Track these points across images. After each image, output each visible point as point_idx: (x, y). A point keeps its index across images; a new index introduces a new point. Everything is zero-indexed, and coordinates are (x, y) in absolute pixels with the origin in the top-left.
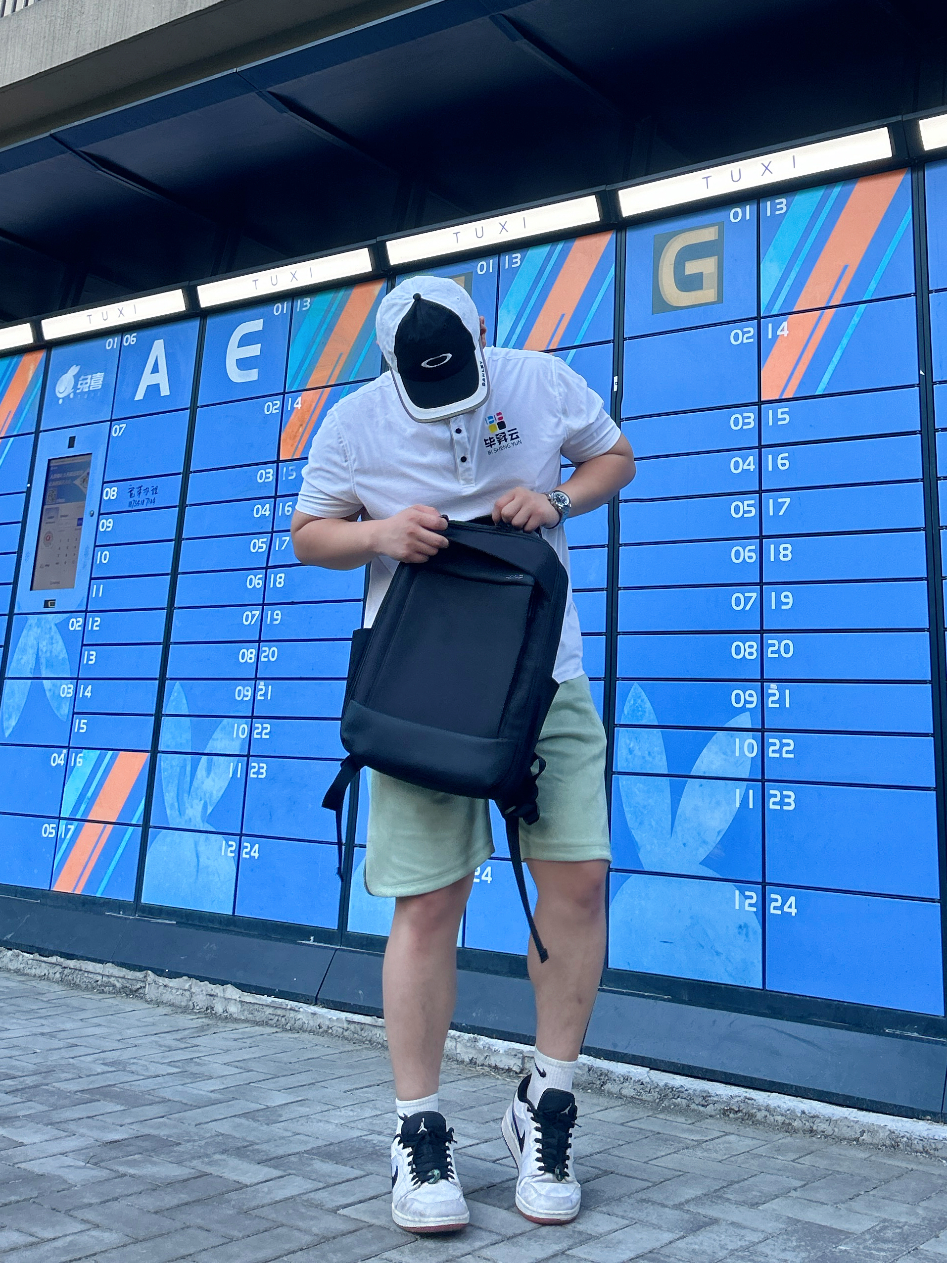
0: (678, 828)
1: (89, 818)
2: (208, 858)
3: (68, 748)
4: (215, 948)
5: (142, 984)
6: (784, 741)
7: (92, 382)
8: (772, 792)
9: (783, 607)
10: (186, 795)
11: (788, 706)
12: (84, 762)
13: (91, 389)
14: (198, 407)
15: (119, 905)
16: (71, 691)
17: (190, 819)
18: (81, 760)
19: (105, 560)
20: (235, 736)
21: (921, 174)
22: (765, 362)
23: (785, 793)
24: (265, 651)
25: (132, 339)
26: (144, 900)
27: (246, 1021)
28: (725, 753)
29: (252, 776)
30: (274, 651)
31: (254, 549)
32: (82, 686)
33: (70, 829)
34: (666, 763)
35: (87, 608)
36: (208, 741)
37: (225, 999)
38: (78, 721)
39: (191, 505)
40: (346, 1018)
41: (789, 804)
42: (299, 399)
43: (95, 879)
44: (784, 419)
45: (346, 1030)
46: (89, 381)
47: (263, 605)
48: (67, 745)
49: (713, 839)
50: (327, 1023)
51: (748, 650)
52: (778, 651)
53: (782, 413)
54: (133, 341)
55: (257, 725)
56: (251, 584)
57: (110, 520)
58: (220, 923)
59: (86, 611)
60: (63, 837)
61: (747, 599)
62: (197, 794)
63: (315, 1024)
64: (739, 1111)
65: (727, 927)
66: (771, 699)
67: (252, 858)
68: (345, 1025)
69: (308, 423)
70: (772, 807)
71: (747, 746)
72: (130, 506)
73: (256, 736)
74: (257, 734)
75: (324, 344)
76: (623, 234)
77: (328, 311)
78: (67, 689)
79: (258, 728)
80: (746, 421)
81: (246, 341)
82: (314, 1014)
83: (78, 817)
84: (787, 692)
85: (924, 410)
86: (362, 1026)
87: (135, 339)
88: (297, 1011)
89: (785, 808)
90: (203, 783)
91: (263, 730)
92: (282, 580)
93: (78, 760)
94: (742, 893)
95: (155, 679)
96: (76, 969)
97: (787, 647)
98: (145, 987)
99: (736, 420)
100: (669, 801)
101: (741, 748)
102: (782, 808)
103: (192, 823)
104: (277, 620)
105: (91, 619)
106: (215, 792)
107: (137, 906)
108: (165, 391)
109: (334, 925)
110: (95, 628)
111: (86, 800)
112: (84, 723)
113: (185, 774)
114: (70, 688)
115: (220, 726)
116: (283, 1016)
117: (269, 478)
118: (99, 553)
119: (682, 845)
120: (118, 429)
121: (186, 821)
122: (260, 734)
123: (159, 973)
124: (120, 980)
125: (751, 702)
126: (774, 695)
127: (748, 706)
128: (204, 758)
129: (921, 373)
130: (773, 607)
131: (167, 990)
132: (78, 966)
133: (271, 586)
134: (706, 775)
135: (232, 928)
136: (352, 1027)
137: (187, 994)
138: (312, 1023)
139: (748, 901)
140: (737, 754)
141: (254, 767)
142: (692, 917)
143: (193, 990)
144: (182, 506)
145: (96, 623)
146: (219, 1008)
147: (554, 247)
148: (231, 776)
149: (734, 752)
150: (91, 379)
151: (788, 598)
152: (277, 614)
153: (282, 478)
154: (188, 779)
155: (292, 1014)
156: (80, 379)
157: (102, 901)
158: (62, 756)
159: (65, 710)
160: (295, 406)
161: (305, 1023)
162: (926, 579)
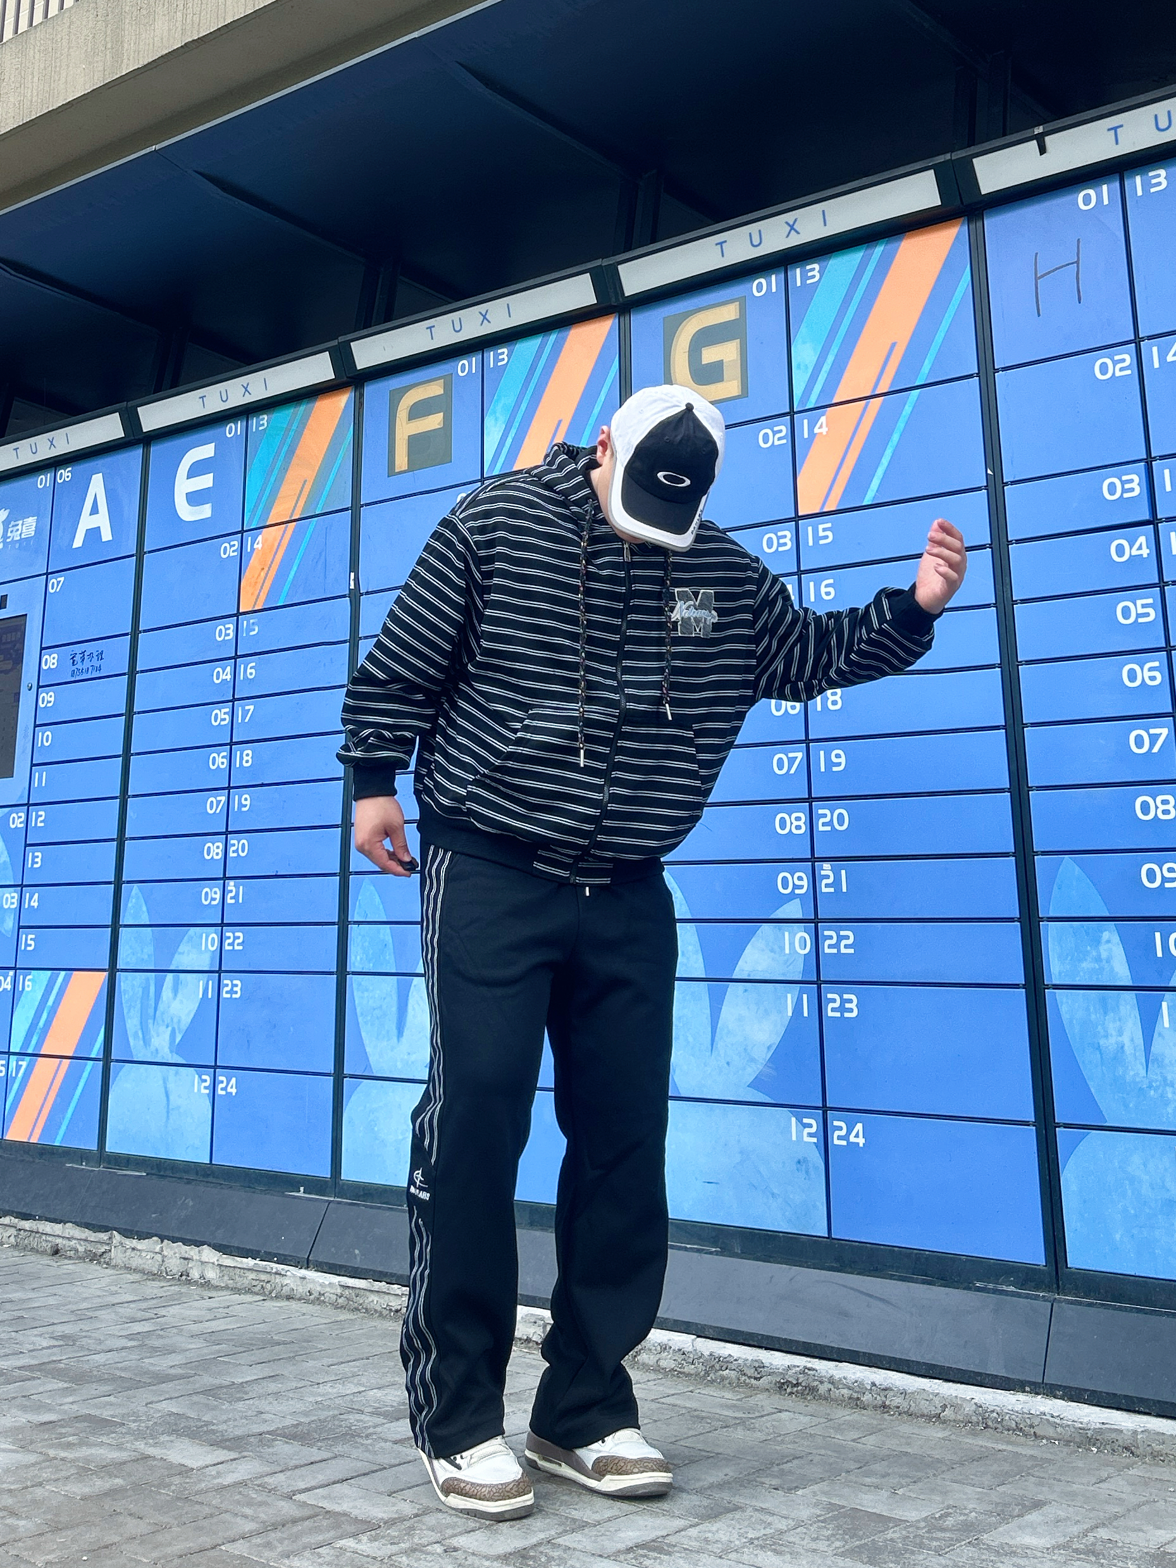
0: (720, 1044)
1: (41, 1053)
2: (179, 1096)
3: (15, 968)
4: (191, 1203)
5: (107, 1248)
6: (842, 933)
7: (24, 528)
8: (830, 996)
9: (835, 769)
10: (151, 1021)
11: (844, 890)
12: (33, 985)
13: (23, 536)
14: (145, 553)
15: (81, 1155)
16: (15, 900)
17: (157, 1050)
18: (30, 983)
19: (47, 741)
20: (203, 948)
21: (979, 224)
22: (800, 469)
23: (846, 996)
24: (234, 845)
25: (67, 474)
26: (109, 1148)
27: (227, 1288)
28: (772, 951)
29: (225, 995)
30: (243, 844)
31: (216, 721)
32: (28, 895)
33: (21, 1066)
34: (703, 966)
35: (29, 800)
36: (173, 955)
37: (201, 1262)
38: (24, 936)
39: (142, 672)
40: (339, 1282)
41: (851, 1010)
42: (260, 538)
43: (52, 1124)
44: (826, 537)
45: (340, 1297)
46: (19, 527)
47: (229, 788)
48: (14, 966)
49: (762, 1055)
50: (319, 1289)
51: (795, 823)
52: (830, 823)
53: (824, 530)
54: (68, 477)
55: (228, 934)
56: (213, 765)
57: (51, 693)
58: (197, 1173)
59: (28, 805)
60: (14, 1075)
61: (792, 761)
62: (163, 1021)
63: (305, 1291)
64: (797, 1383)
65: (784, 1163)
66: (825, 882)
67: (231, 1093)
68: (339, 1291)
69: (270, 566)
70: (830, 1014)
71: (798, 941)
72: (72, 676)
73: (227, 948)
74: (229, 944)
75: (285, 469)
76: (627, 318)
77: (288, 430)
78: (10, 898)
79: (229, 938)
80: (782, 541)
81: (196, 470)
82: (304, 1278)
83: (30, 1051)
84: (843, 872)
85: (994, 518)
86: (357, 1291)
87: (70, 474)
88: (283, 1275)
89: (847, 1015)
90: (169, 1007)
91: (235, 939)
92: (249, 758)
93: (27, 983)
94: (800, 1120)
95: (110, 883)
96: (32, 1231)
97: (841, 818)
98: (110, 1251)
99: (770, 539)
100: (708, 1011)
101: (792, 944)
102: (842, 1015)
103: (159, 1055)
104: (245, 806)
105: (34, 813)
106: (183, 1018)
107: (102, 1156)
108: (106, 535)
109: (326, 1173)
110: (39, 825)
111: (38, 1030)
112: (31, 939)
113: (148, 996)
114: (13, 898)
115: (186, 938)
116: (268, 1282)
117: (229, 635)
118: (40, 734)
119: (726, 1065)
120: (56, 583)
121: (152, 1053)
122: (232, 944)
123: (127, 1233)
124: (82, 1243)
125: (801, 887)
126: (828, 877)
127: (797, 892)
128: (170, 976)
129: (989, 472)
130: (823, 769)
131: (136, 1254)
132: (35, 1228)
133: (238, 766)
134: (751, 978)
135: (210, 1179)
136: (347, 1292)
137: (159, 1257)
138: (301, 1290)
139: (807, 1130)
140: (787, 951)
141: (227, 985)
142: (741, 1152)
143: (165, 1253)
144: (132, 673)
145: (40, 817)
146: (195, 1274)
147: (546, 338)
148: (201, 996)
149: (782, 948)
150: (22, 525)
151: (839, 757)
152: (246, 799)
153: (243, 634)
154: (153, 1000)
155: (278, 1279)
156: (10, 526)
157: (60, 1149)
158: (9, 979)
159: (10, 924)
160: (255, 546)
161: (293, 1290)
162: (1004, 727)
